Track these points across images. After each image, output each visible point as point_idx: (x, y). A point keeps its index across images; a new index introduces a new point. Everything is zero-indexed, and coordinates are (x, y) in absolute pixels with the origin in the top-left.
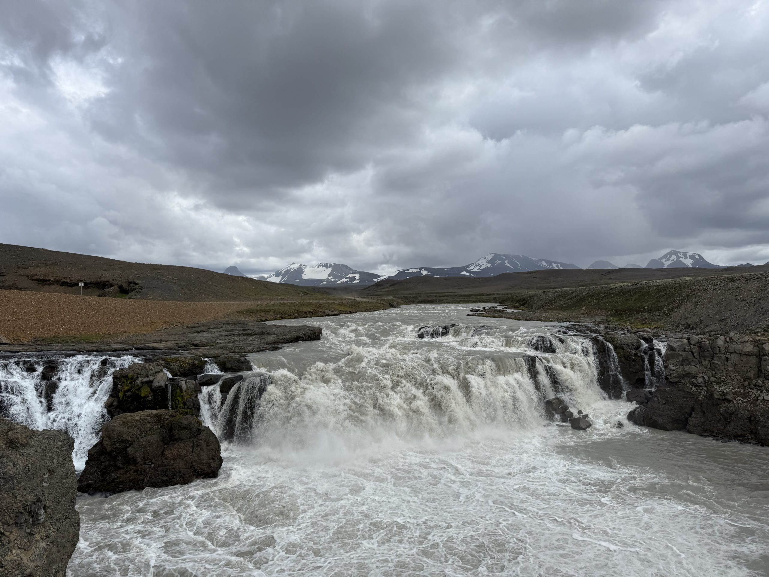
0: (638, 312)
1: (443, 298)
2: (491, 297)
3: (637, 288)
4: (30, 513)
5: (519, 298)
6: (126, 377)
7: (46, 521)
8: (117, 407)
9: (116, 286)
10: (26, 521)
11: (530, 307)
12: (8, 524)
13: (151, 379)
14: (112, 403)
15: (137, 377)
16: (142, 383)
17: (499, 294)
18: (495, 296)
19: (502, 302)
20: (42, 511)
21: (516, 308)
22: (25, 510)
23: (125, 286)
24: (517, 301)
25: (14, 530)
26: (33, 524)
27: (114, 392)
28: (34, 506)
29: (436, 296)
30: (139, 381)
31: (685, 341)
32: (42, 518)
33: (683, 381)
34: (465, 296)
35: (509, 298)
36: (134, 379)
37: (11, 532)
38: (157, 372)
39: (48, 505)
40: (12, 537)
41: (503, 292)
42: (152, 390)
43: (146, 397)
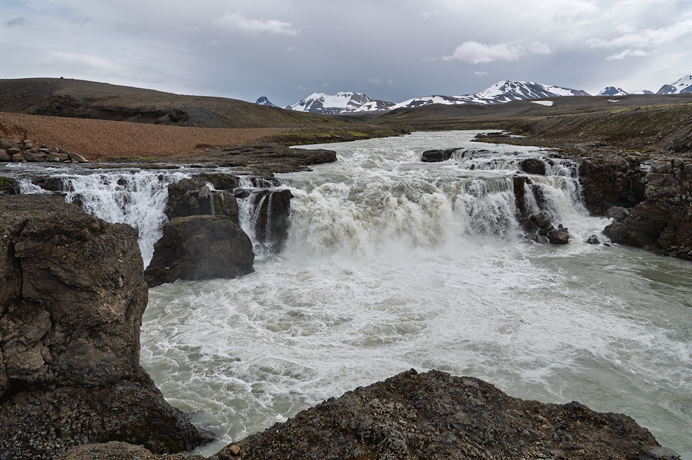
0: (633, 137)
1: (453, 125)
2: (499, 124)
3: (637, 113)
4: (112, 279)
5: (524, 124)
6: (177, 189)
7: (124, 286)
8: (173, 213)
9: (167, 115)
10: (110, 285)
11: (533, 132)
12: (98, 286)
13: (197, 191)
14: (169, 210)
15: (186, 190)
16: (191, 194)
17: (507, 121)
18: (503, 123)
19: (507, 129)
20: (120, 279)
21: (519, 133)
22: (109, 277)
23: (174, 115)
24: (522, 127)
25: (103, 290)
26: (116, 288)
27: (170, 201)
28: (114, 275)
29: (446, 123)
30: (188, 193)
31: (669, 163)
32: (121, 284)
33: (661, 200)
34: (474, 122)
35: (515, 124)
36: (183, 192)
37: (101, 292)
38: (201, 186)
39: (124, 275)
40: (102, 295)
41: (511, 119)
42: (198, 199)
43: (194, 205)
